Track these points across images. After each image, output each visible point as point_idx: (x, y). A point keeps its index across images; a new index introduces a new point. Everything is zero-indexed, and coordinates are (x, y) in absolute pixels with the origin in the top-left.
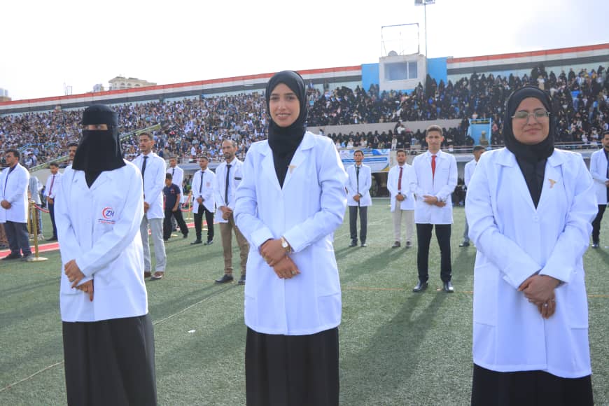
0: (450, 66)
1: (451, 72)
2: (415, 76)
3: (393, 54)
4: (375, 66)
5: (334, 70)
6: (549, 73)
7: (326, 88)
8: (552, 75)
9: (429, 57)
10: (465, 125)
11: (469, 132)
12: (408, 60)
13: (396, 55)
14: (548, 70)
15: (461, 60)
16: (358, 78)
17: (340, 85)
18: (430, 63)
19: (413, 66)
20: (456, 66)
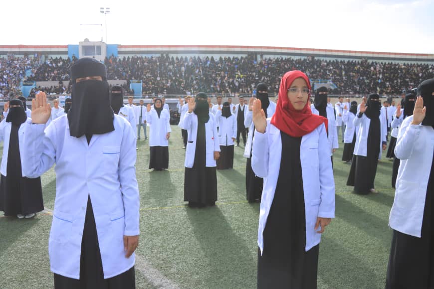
0: (119, 50)
1: (120, 53)
2: (99, 53)
3: (86, 40)
4: (76, 47)
5: (51, 47)
6: (171, 57)
7: (46, 57)
8: (173, 58)
9: (108, 44)
10: (129, 83)
11: (131, 87)
12: (97, 44)
13: (89, 41)
14: (171, 56)
15: (125, 47)
16: (66, 53)
17: (54, 57)
18: (108, 47)
19: (99, 48)
20: (123, 49)
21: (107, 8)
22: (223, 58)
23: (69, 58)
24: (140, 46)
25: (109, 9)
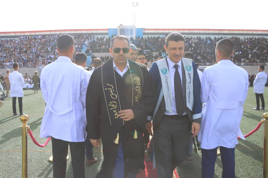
0: (144, 32)
1: (145, 34)
2: (132, 34)
3: (121, 25)
4: (116, 30)
5: (97, 30)
7: (93, 37)
12: (130, 28)
13: (123, 26)
15: (148, 30)
16: (107, 34)
17: (100, 37)
20: (147, 32)
21: (137, 3)
22: (217, 38)
23: (110, 37)
24: (158, 30)
25: (138, 3)
